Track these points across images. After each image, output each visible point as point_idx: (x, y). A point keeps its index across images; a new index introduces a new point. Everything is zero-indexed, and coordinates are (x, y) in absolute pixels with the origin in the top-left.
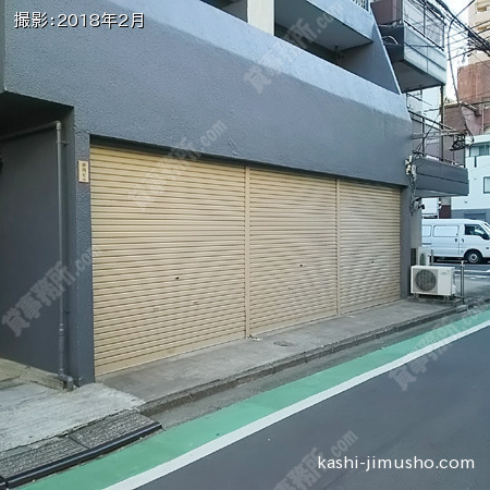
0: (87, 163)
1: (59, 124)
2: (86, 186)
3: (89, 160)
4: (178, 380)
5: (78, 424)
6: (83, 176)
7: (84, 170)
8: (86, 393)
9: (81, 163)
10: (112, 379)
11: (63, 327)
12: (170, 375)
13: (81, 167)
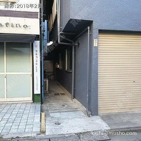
0: (97, 40)
1: (89, 28)
2: (97, 48)
3: (98, 39)
4: (128, 122)
5: (84, 131)
6: (95, 44)
7: (96, 42)
8: (93, 119)
9: (95, 40)
10: (104, 116)
11: (88, 95)
12: (126, 119)
13: (95, 41)
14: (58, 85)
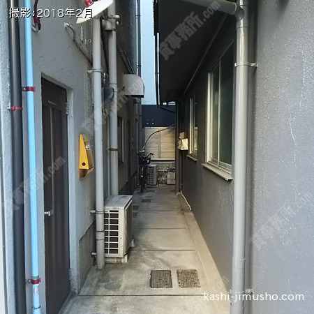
14: (183, 210)
